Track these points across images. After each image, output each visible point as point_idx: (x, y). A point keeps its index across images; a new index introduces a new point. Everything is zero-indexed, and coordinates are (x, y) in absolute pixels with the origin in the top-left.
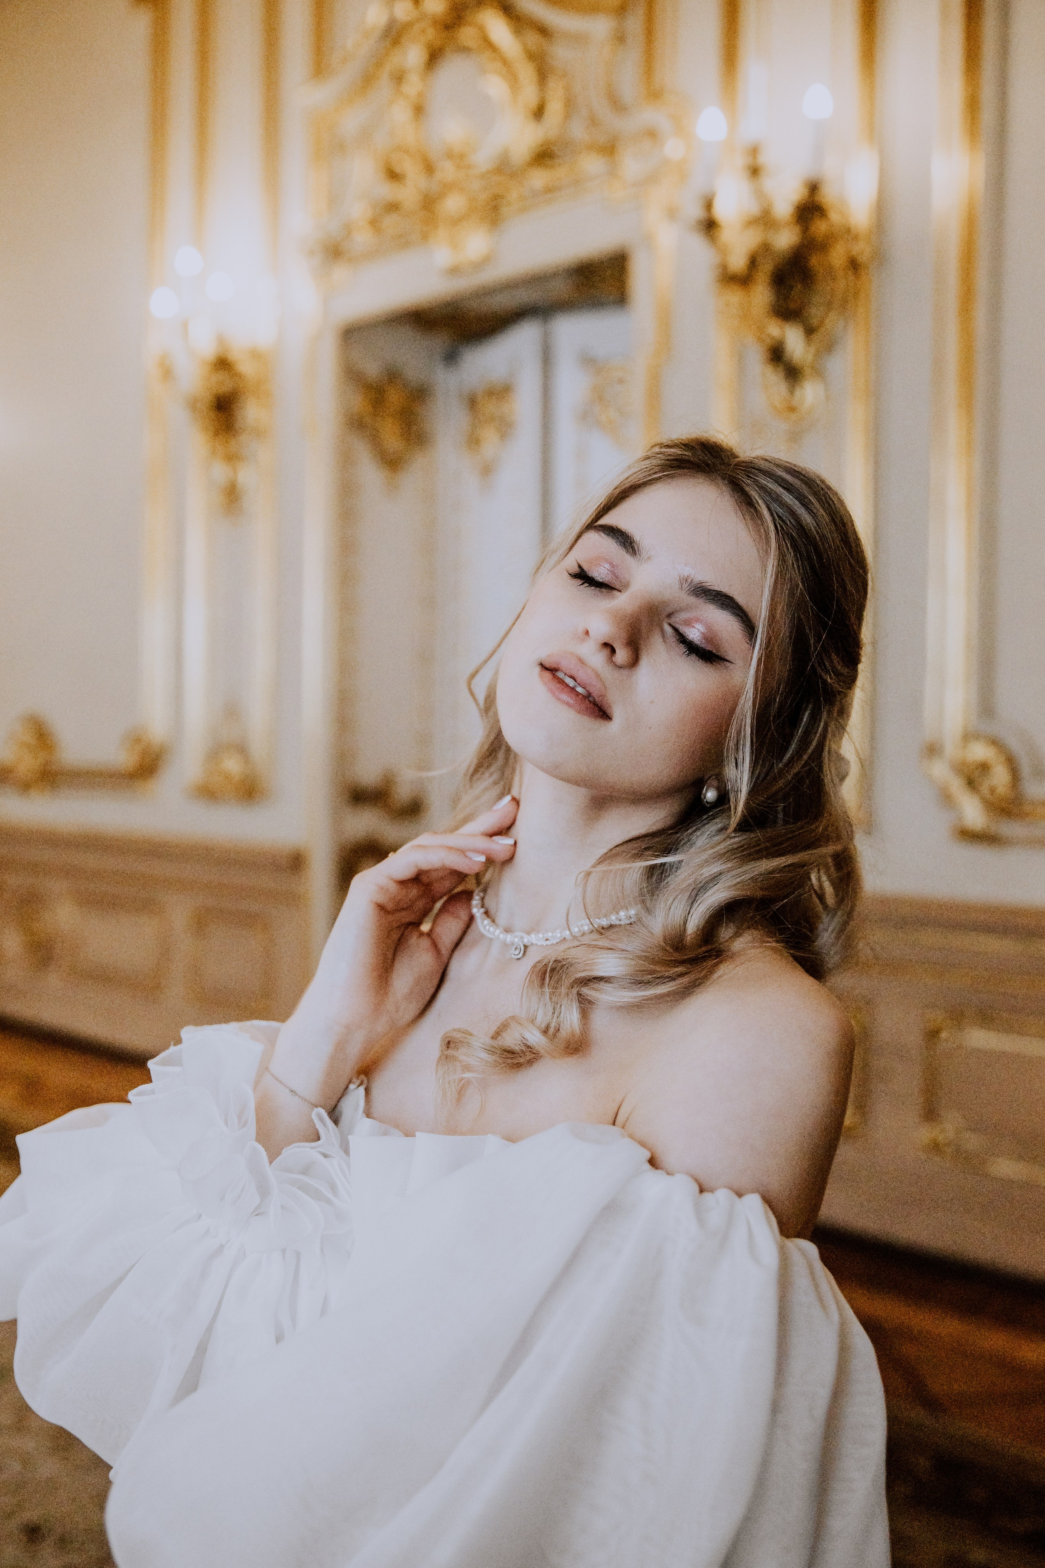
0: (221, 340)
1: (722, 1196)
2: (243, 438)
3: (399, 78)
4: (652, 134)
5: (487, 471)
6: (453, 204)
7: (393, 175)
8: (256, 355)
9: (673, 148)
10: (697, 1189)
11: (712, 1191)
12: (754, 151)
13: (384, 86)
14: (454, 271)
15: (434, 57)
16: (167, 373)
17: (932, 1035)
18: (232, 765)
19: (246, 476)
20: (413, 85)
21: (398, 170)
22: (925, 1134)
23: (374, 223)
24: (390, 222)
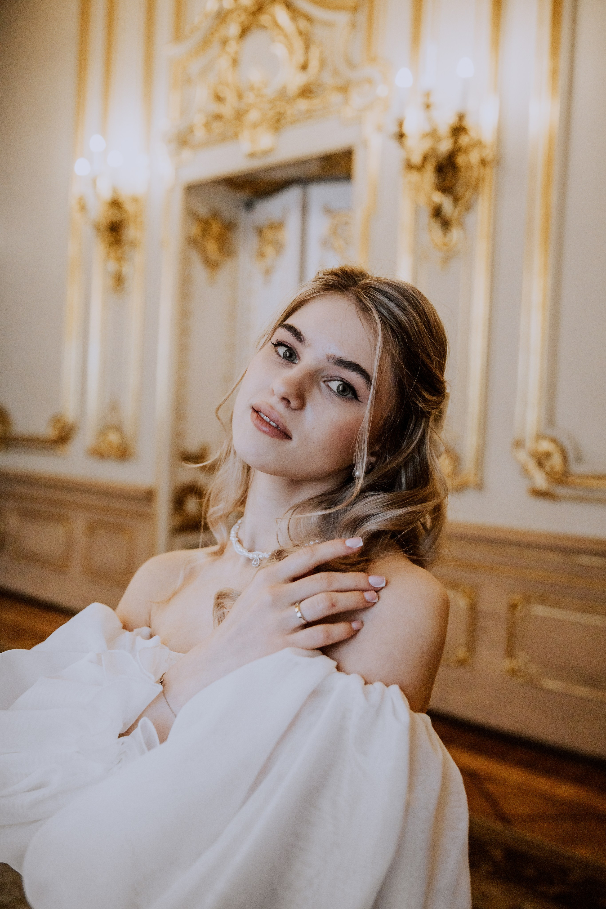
0: (115, 190)
1: (378, 686)
2: (126, 248)
3: (225, 42)
4: (369, 81)
5: (268, 272)
6: (253, 116)
7: (219, 99)
8: (135, 200)
9: (381, 90)
10: (363, 682)
11: (371, 683)
12: (428, 95)
13: (215, 47)
14: (252, 155)
15: (244, 32)
16: (83, 208)
17: (513, 607)
18: (113, 438)
19: (126, 269)
20: (232, 47)
21: (221, 95)
22: (507, 664)
23: (207, 126)
24: (217, 127)
